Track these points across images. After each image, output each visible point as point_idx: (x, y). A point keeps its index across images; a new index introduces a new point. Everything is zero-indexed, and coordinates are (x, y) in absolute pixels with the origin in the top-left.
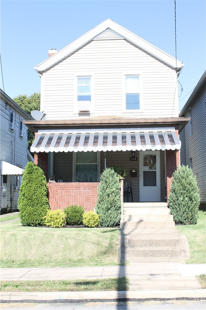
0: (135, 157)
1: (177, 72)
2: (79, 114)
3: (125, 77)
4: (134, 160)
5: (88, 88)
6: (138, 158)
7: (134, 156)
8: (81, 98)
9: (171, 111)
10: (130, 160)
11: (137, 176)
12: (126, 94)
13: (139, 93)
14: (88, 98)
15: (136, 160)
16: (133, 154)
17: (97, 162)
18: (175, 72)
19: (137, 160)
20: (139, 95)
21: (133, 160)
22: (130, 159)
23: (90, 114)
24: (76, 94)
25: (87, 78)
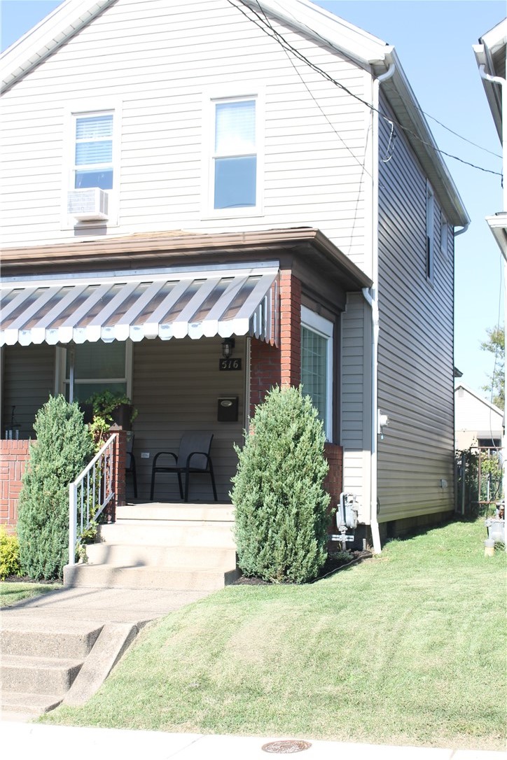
0: (236, 359)
1: (375, 76)
2: (76, 229)
3: (214, 107)
4: (232, 369)
5: (104, 149)
6: (242, 362)
7: (230, 354)
8: (85, 180)
9: (353, 205)
10: (221, 369)
11: (240, 418)
12: (216, 159)
13: (256, 155)
14: (103, 180)
15: (235, 369)
16: (224, 348)
17: (124, 377)
18: (369, 76)
19: (240, 368)
20: (255, 160)
21: (227, 369)
22: (218, 364)
23: (105, 227)
24: (68, 170)
25: (103, 118)
